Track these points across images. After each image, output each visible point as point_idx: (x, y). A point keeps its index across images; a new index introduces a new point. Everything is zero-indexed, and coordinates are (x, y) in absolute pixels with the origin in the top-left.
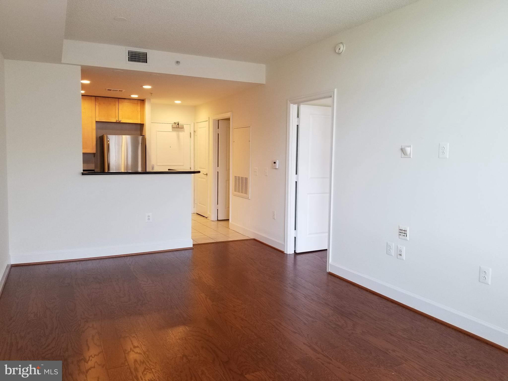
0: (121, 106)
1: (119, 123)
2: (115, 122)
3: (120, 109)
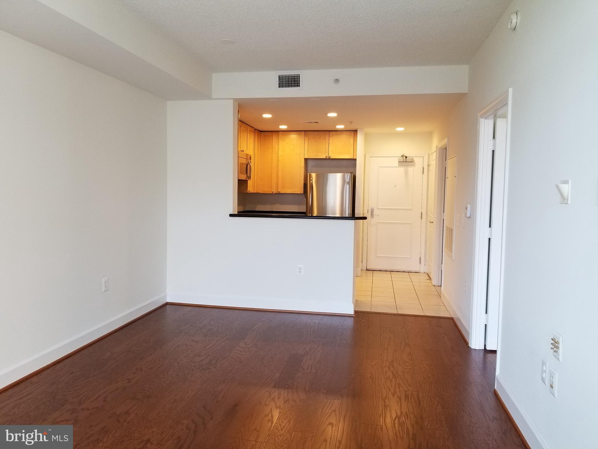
0: (331, 140)
1: (330, 159)
2: (325, 158)
3: (330, 143)
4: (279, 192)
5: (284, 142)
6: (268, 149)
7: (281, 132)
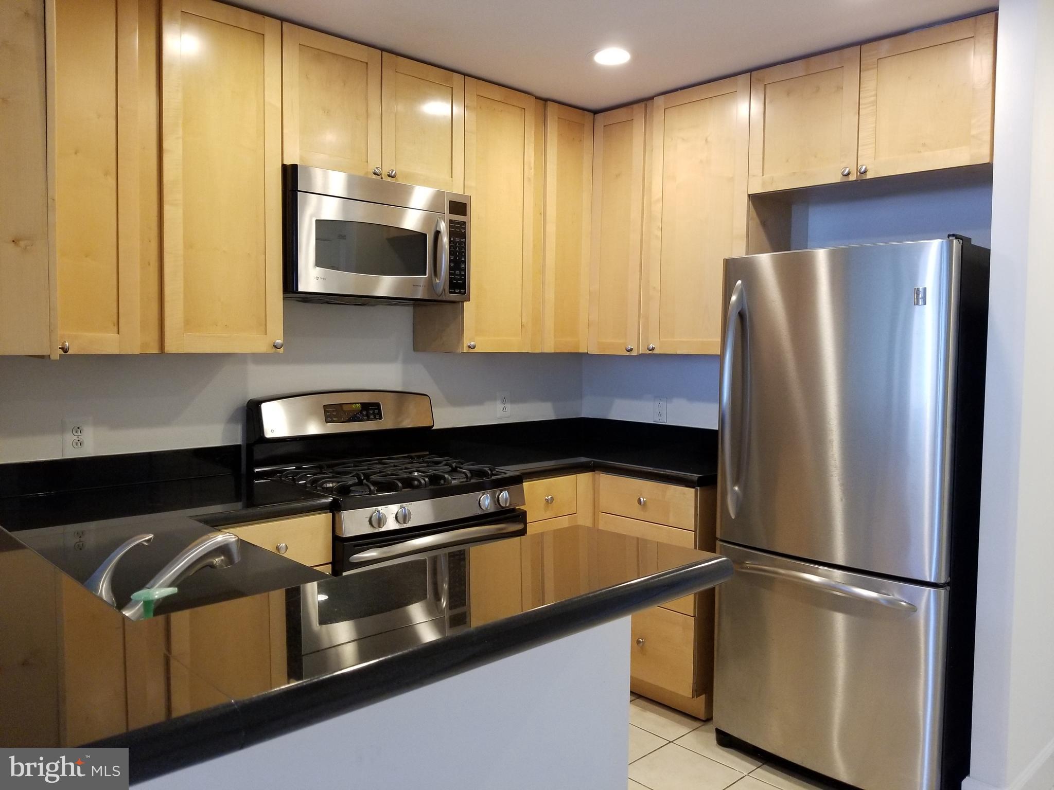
2: (837, 180)
3: (865, 104)
4: (650, 350)
5: (672, 139)
6: (617, 176)
7: (662, 97)
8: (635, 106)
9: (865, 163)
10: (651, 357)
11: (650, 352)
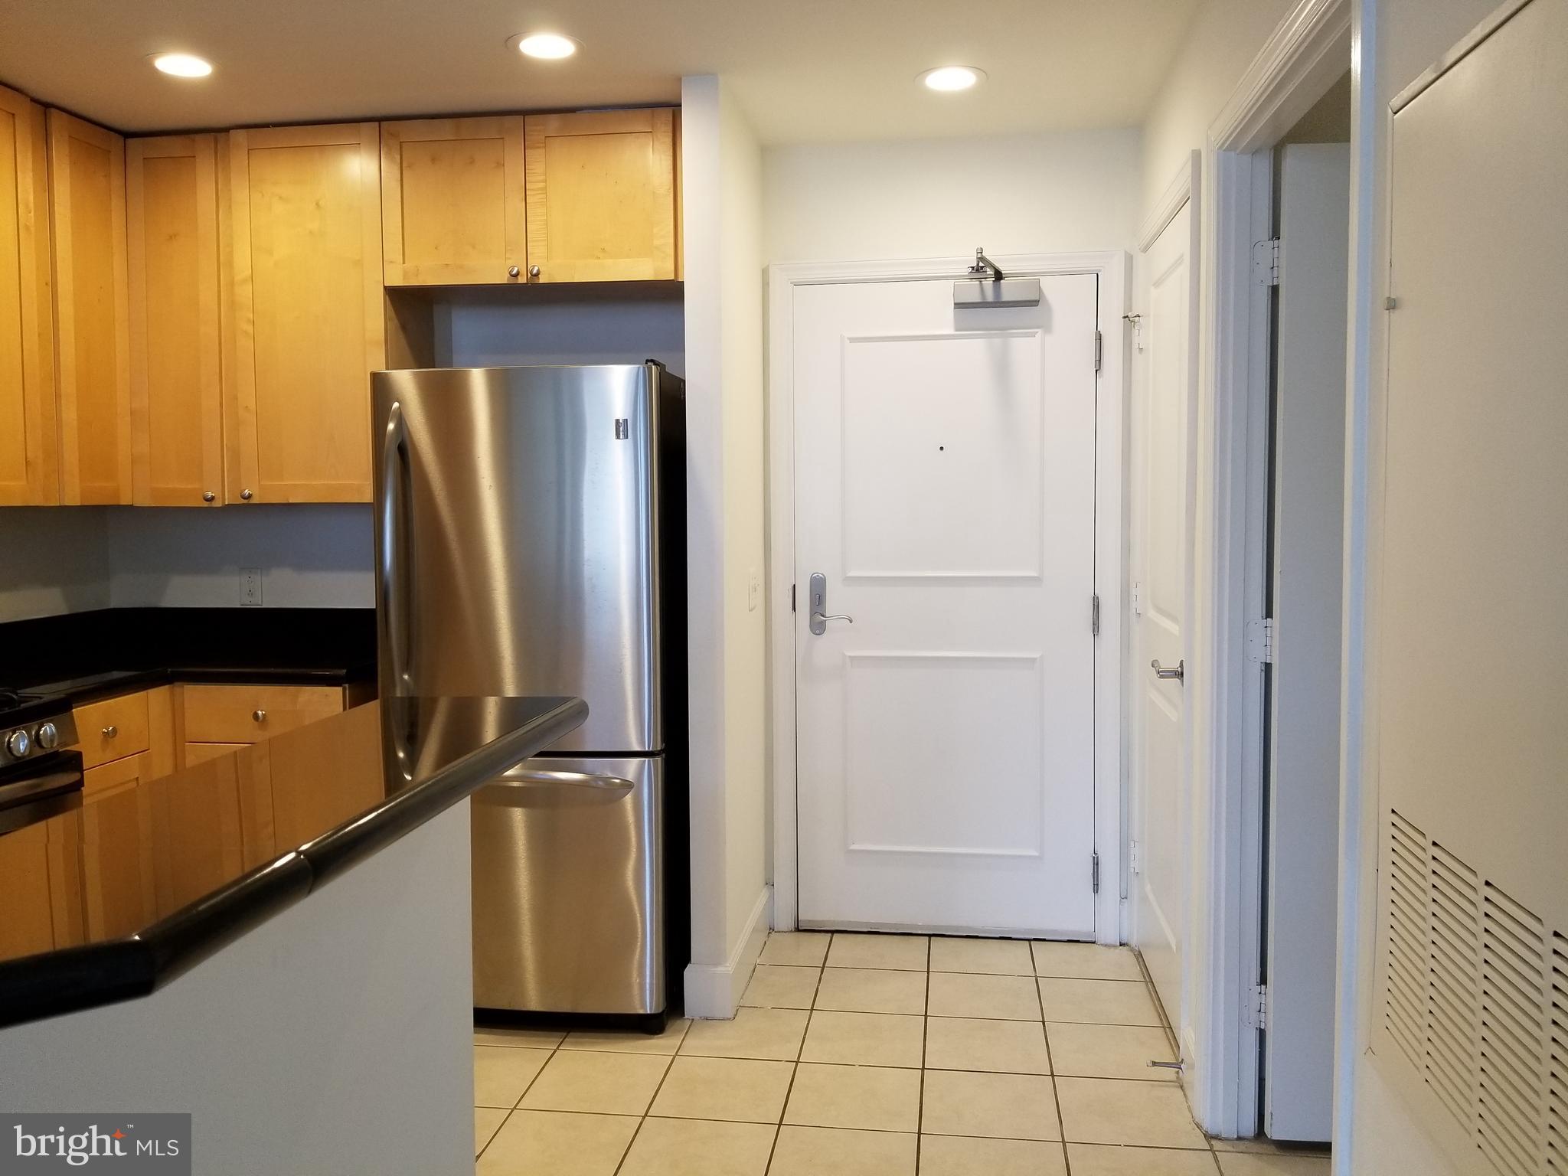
2: (504, 281)
3: (533, 190)
4: (244, 498)
5: (263, 195)
6: (171, 237)
7: (242, 133)
8: (198, 137)
9: (537, 263)
10: (246, 509)
11: (245, 501)
